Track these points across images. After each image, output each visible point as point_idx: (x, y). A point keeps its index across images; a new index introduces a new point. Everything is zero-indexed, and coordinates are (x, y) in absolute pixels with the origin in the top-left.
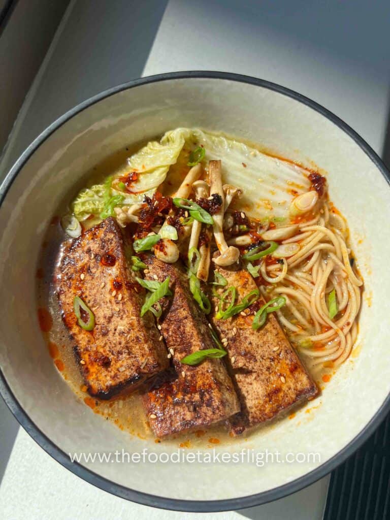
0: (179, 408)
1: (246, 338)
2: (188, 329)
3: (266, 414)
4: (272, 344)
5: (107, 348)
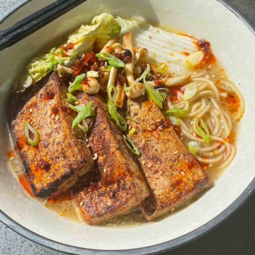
0: (103, 198)
1: (153, 147)
2: (107, 136)
3: (171, 200)
4: (173, 149)
5: (48, 156)
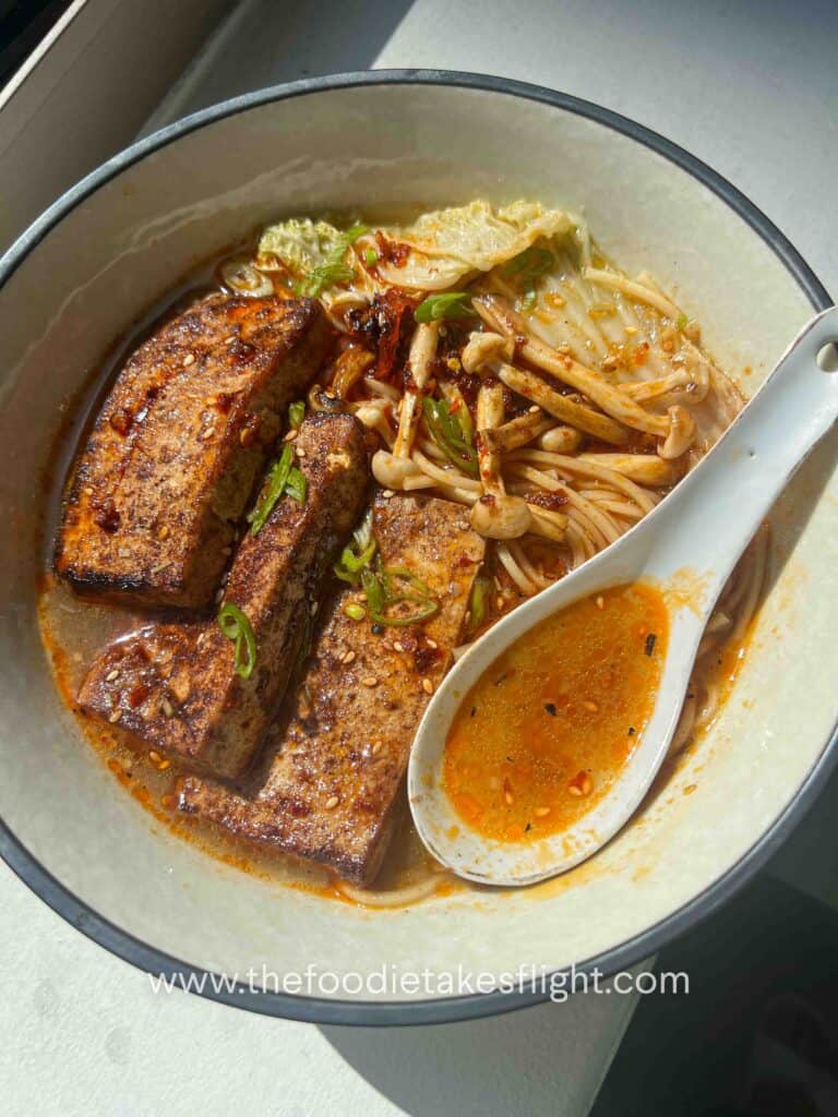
1: (355, 682)
2: (266, 571)
5: (129, 501)
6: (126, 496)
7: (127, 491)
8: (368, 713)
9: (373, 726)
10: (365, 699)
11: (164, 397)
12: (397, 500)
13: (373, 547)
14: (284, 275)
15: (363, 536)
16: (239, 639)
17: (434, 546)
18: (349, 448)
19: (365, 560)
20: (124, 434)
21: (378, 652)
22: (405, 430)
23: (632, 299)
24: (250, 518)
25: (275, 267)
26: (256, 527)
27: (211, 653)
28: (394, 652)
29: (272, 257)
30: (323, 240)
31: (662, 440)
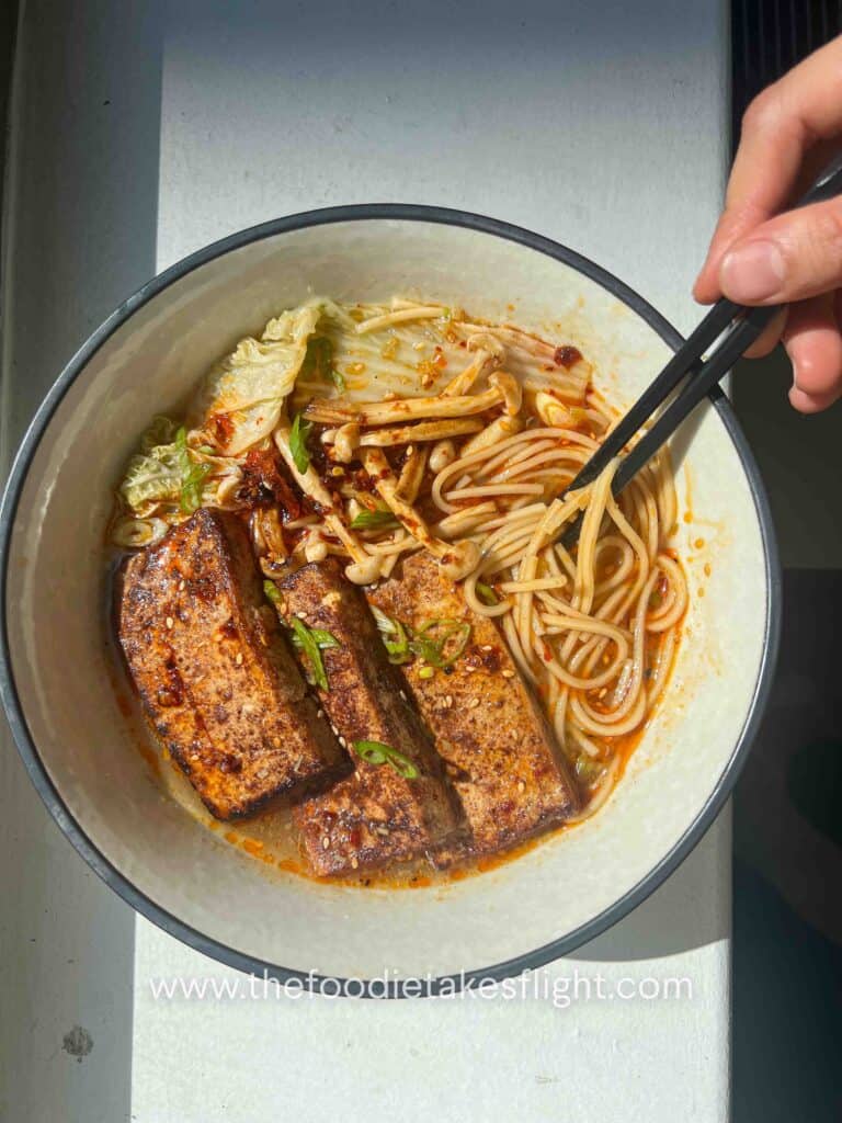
5: (230, 742)
6: (224, 740)
7: (222, 736)
8: (490, 721)
9: (501, 725)
10: (482, 715)
11: (181, 660)
12: (384, 586)
13: (398, 624)
14: (165, 506)
15: (386, 625)
16: (388, 759)
17: (432, 590)
18: (330, 586)
19: (402, 639)
20: (179, 703)
21: (462, 682)
22: (347, 539)
23: (402, 324)
24: (312, 682)
25: (153, 508)
26: (324, 684)
27: (375, 780)
28: (471, 673)
29: (146, 503)
30: (165, 460)
31: (503, 404)
